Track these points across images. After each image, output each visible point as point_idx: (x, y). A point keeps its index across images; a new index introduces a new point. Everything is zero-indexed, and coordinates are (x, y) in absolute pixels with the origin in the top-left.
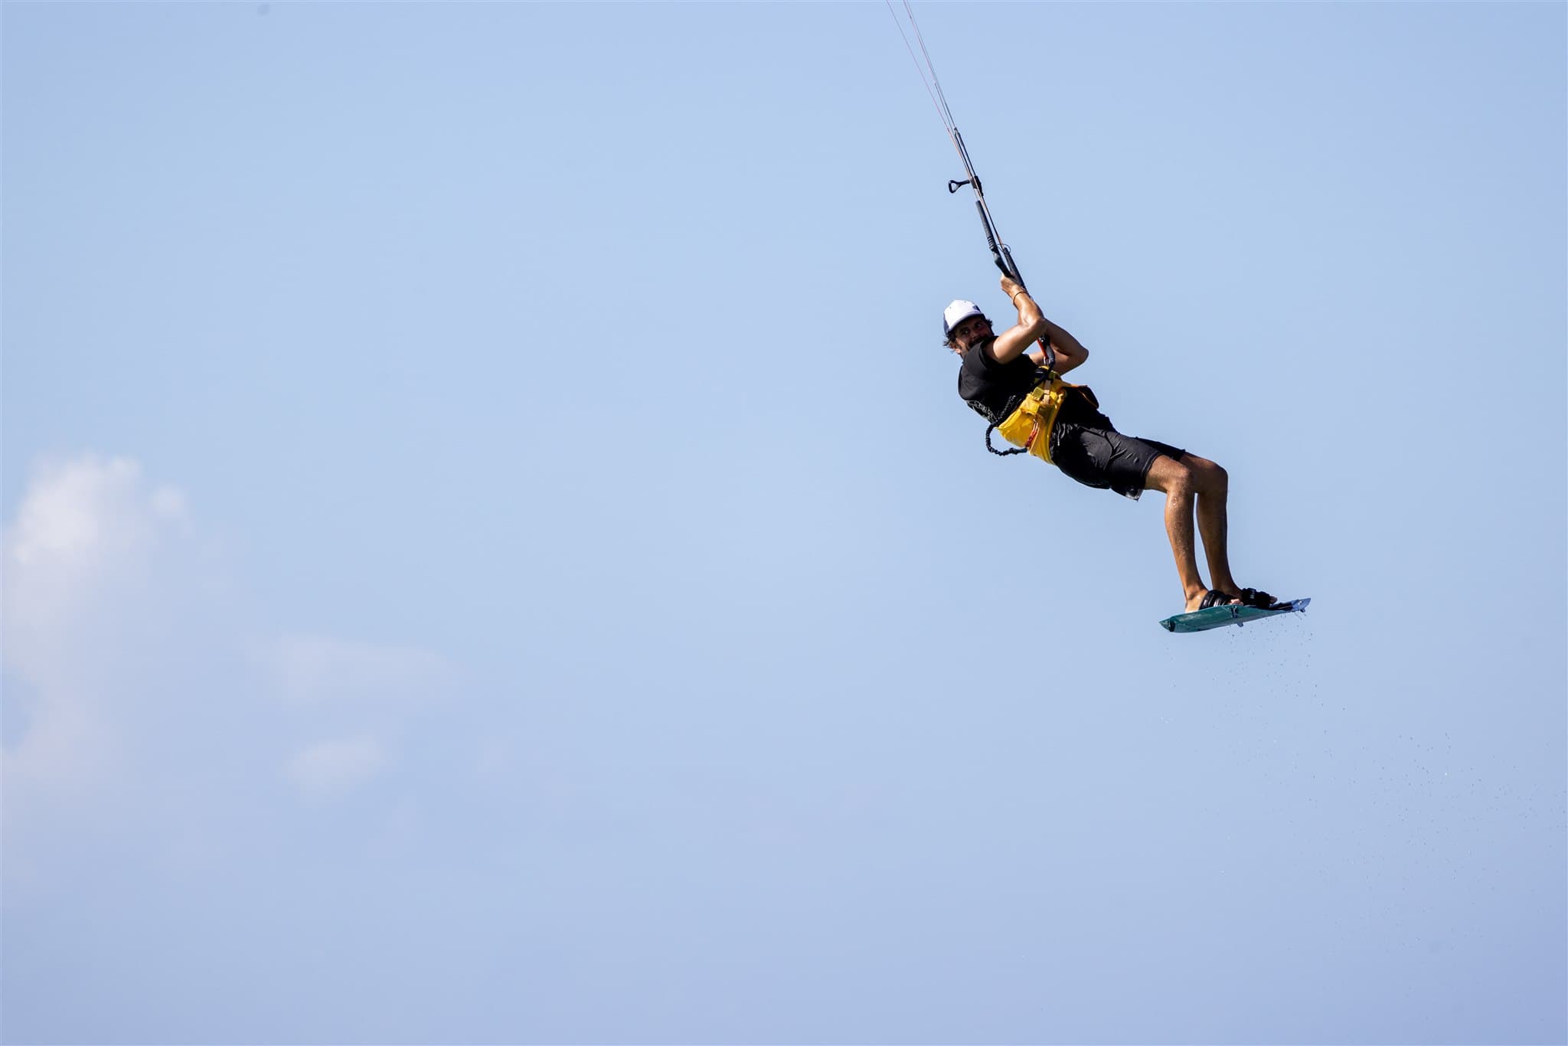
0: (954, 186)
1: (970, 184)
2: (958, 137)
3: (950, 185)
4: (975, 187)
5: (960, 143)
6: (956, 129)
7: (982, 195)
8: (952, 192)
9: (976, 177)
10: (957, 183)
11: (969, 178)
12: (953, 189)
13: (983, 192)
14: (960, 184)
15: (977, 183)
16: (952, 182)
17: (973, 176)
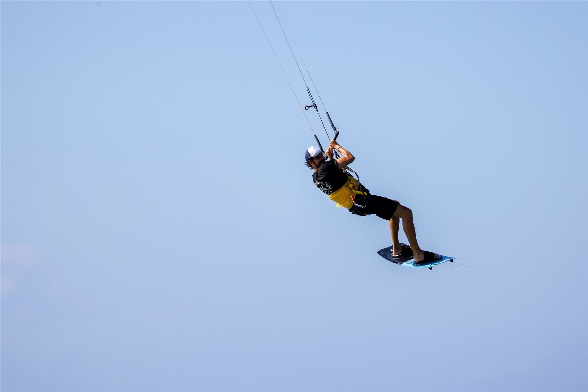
0: (307, 108)
1: (313, 107)
2: (308, 89)
3: (305, 107)
4: (315, 108)
5: (309, 92)
6: (307, 87)
7: (318, 111)
9: (315, 104)
10: (308, 107)
11: (313, 105)
12: (307, 109)
13: (318, 109)
14: (309, 107)
15: (315, 106)
16: (306, 106)
17: (314, 104)
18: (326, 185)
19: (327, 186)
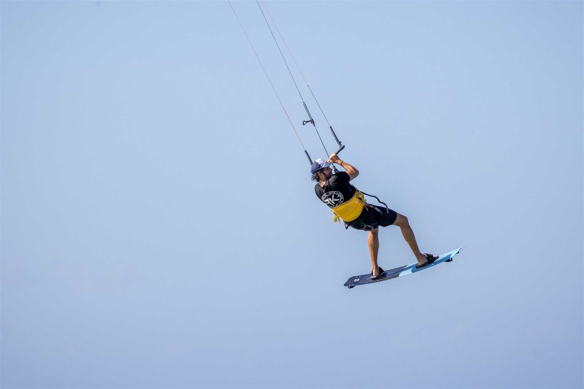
0: (304, 123)
1: (310, 122)
2: (305, 105)
4: (312, 123)
5: (306, 107)
6: (304, 102)
8: (304, 125)
9: (312, 120)
10: (306, 122)
11: (310, 120)
13: (315, 124)
14: (307, 122)
15: (312, 121)
16: (304, 121)
18: (338, 194)
19: (339, 196)
